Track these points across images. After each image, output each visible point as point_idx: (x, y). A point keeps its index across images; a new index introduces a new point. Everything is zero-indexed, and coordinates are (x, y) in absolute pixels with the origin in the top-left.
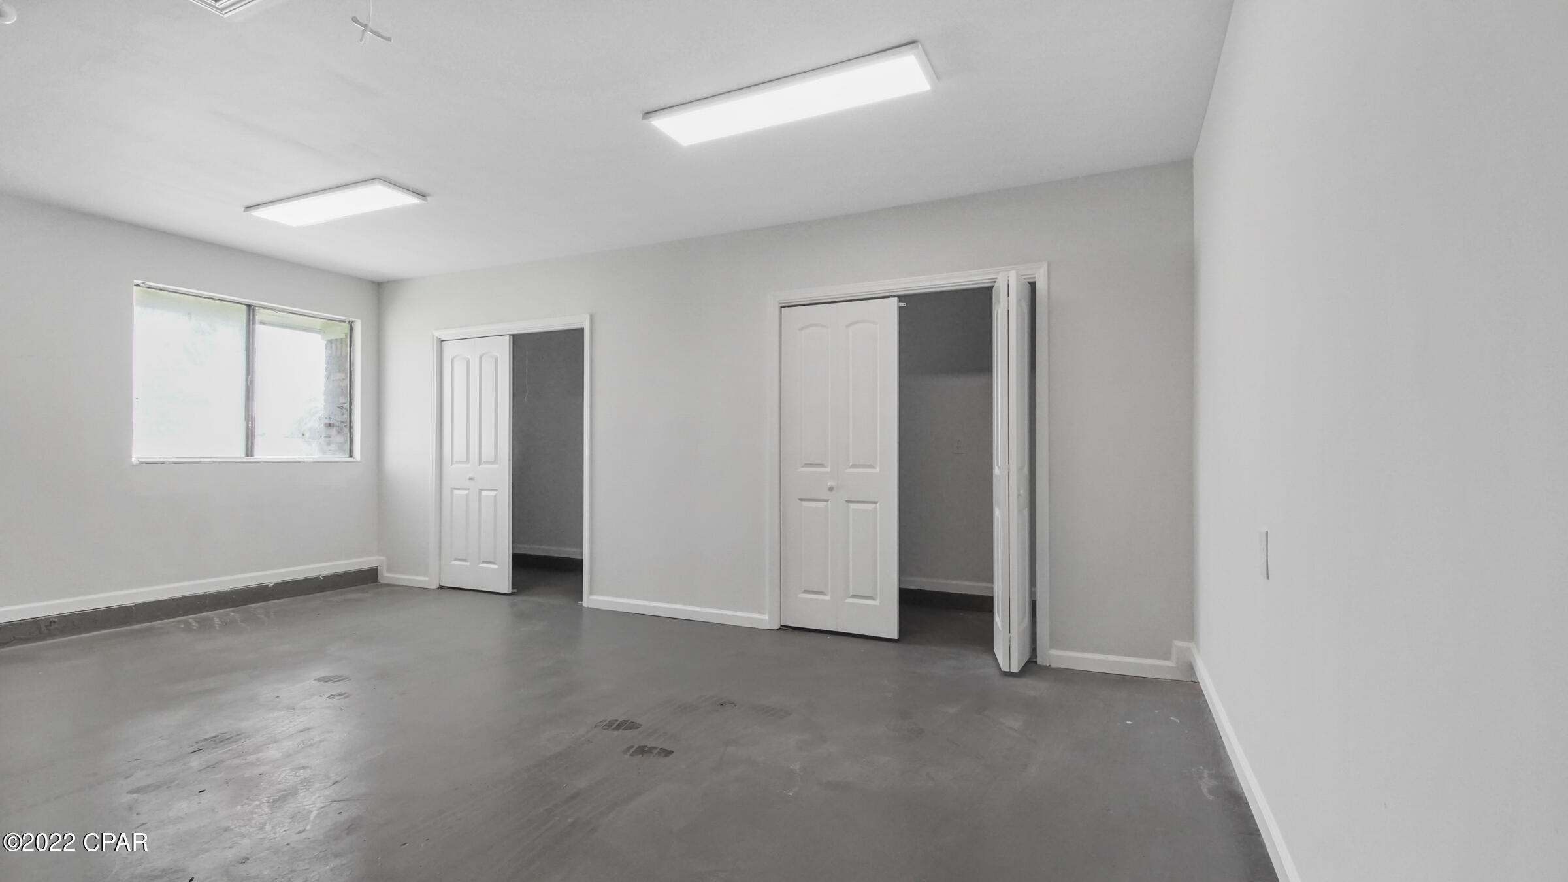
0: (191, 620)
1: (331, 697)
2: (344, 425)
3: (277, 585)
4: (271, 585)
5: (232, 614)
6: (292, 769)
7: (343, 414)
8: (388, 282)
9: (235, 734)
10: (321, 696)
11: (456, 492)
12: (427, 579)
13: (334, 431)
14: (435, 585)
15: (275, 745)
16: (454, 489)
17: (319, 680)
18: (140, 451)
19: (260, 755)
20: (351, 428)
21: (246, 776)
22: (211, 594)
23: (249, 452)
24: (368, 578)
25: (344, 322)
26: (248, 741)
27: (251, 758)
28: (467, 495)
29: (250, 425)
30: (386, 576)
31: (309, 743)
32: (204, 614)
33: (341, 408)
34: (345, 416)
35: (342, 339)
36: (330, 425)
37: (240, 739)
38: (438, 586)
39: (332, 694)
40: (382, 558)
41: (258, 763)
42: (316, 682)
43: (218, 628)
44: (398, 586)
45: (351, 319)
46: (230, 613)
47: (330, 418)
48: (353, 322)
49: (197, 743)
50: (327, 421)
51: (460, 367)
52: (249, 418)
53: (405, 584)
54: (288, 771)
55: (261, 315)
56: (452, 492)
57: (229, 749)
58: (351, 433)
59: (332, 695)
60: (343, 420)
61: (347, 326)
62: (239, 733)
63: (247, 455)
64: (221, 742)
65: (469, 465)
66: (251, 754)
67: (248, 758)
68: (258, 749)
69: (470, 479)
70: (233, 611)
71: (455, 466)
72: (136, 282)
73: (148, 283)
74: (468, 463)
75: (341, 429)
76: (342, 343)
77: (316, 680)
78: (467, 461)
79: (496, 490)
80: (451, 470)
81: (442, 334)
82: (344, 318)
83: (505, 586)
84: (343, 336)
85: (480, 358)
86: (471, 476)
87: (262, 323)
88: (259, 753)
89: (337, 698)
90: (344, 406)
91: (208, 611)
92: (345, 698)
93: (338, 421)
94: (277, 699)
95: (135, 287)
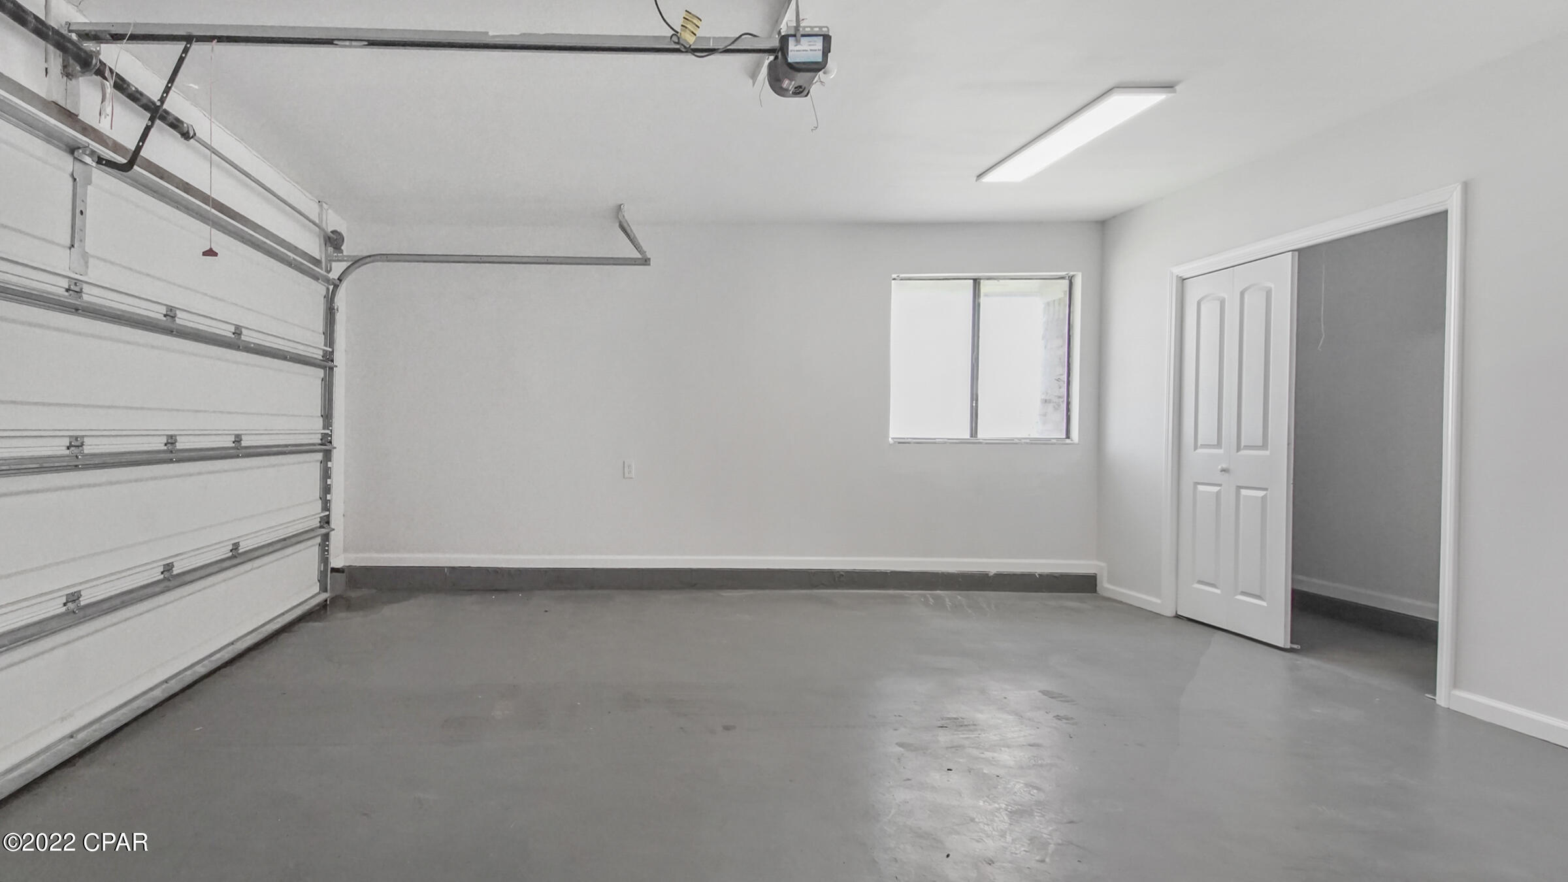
0: (928, 596)
1: (1058, 717)
2: (1062, 400)
3: (999, 576)
4: (991, 574)
5: (959, 598)
6: (1027, 785)
7: (1060, 388)
8: (1114, 217)
9: (971, 723)
10: (1047, 713)
11: (1201, 488)
12: (1159, 601)
13: (1050, 407)
14: (1170, 613)
15: (1006, 749)
16: (1199, 484)
17: (1045, 693)
18: (895, 432)
19: (995, 755)
20: (1068, 404)
21: (985, 771)
22: (943, 573)
23: (974, 432)
24: (1086, 584)
25: (1062, 278)
26: (984, 735)
27: (988, 755)
28: (1218, 493)
29: (974, 405)
30: (1106, 586)
31: (1040, 762)
32: (938, 592)
33: (1058, 380)
34: (1062, 389)
35: (1060, 299)
36: (1046, 401)
37: (976, 730)
38: (1174, 614)
39: (1059, 714)
40: (1103, 564)
41: (994, 763)
42: (1040, 694)
43: (949, 609)
44: (1121, 602)
45: (1072, 273)
46: (959, 596)
47: (1047, 393)
48: (1073, 276)
49: (943, 719)
50: (1043, 397)
51: (1210, 312)
52: (974, 397)
53: (1128, 602)
54: (1022, 785)
55: (985, 286)
56: (1195, 488)
57: (967, 736)
58: (1068, 410)
59: (1058, 716)
60: (1059, 395)
61: (1066, 282)
62: (975, 723)
63: (972, 436)
64: (962, 726)
65: (1221, 451)
66: (987, 750)
67: (985, 753)
68: (993, 748)
69: (1223, 470)
70: (959, 595)
71: (1199, 451)
72: (894, 276)
73: (902, 276)
74: (1221, 448)
75: (1059, 405)
76: (1059, 304)
77: (1040, 691)
78: (1219, 445)
79: (1266, 489)
80: (1196, 459)
81: (1184, 270)
82: (1063, 274)
83: (1279, 634)
84: (1063, 296)
85: (1242, 294)
86: (1224, 466)
87: (986, 295)
88: (995, 752)
89: (1064, 721)
90: (1061, 377)
91: (941, 590)
92: (1073, 724)
93: (1056, 396)
94: (1005, 700)
95: (893, 281)
